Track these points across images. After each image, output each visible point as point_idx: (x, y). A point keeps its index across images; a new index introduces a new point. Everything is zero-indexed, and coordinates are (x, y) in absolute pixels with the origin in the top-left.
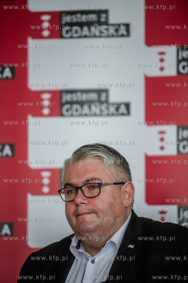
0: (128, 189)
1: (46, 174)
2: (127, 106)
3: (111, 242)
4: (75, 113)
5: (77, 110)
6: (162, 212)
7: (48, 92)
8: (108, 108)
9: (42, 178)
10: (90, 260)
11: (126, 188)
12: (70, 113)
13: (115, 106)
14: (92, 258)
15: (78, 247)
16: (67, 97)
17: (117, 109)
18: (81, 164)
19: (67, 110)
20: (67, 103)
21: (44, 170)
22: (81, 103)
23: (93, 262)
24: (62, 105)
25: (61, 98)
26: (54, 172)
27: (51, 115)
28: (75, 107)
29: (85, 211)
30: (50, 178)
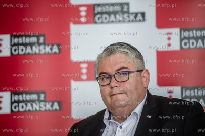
0: (145, 75)
1: (84, 66)
2: (143, 14)
3: (134, 113)
4: (104, 21)
5: (106, 18)
6: (170, 92)
7: (85, 5)
8: (129, 17)
9: (81, 69)
10: (119, 126)
11: (144, 74)
12: (100, 21)
13: (134, 15)
14: (121, 125)
15: (109, 118)
16: (98, 9)
17: (136, 17)
18: (112, 58)
19: (99, 19)
20: (99, 13)
21: (82, 63)
22: (109, 13)
23: (121, 127)
24: (95, 15)
25: (94, 10)
26: (90, 64)
27: (87, 22)
28: (105, 16)
29: (118, 92)
30: (87, 68)
